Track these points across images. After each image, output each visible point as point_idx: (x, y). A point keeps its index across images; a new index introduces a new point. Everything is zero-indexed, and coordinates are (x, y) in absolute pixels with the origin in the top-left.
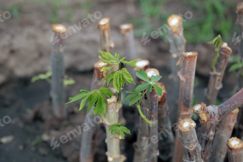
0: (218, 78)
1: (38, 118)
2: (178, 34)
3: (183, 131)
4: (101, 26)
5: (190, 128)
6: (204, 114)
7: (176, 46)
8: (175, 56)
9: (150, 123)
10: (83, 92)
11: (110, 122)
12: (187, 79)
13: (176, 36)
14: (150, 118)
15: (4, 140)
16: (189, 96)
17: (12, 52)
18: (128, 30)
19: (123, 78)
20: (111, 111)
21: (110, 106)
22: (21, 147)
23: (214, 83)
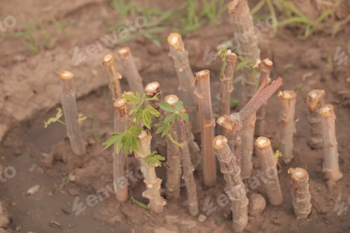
0: (229, 83)
1: (57, 160)
2: (181, 51)
3: (217, 148)
4: (107, 62)
5: (223, 144)
6: (229, 125)
7: (180, 61)
8: (181, 70)
9: (181, 145)
10: (113, 135)
11: (144, 155)
12: (204, 96)
13: (179, 52)
14: (180, 141)
15: (31, 191)
16: (209, 110)
17: (7, 98)
18: (126, 54)
19: (151, 115)
20: (144, 145)
21: (143, 142)
22: (51, 194)
23: (226, 88)
